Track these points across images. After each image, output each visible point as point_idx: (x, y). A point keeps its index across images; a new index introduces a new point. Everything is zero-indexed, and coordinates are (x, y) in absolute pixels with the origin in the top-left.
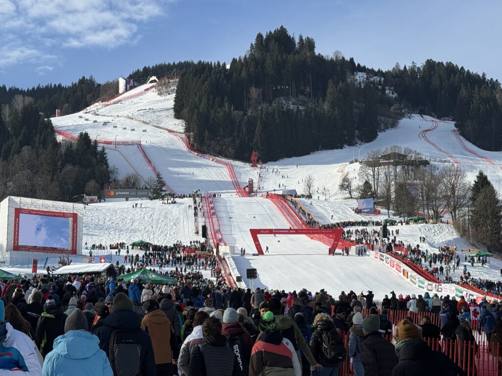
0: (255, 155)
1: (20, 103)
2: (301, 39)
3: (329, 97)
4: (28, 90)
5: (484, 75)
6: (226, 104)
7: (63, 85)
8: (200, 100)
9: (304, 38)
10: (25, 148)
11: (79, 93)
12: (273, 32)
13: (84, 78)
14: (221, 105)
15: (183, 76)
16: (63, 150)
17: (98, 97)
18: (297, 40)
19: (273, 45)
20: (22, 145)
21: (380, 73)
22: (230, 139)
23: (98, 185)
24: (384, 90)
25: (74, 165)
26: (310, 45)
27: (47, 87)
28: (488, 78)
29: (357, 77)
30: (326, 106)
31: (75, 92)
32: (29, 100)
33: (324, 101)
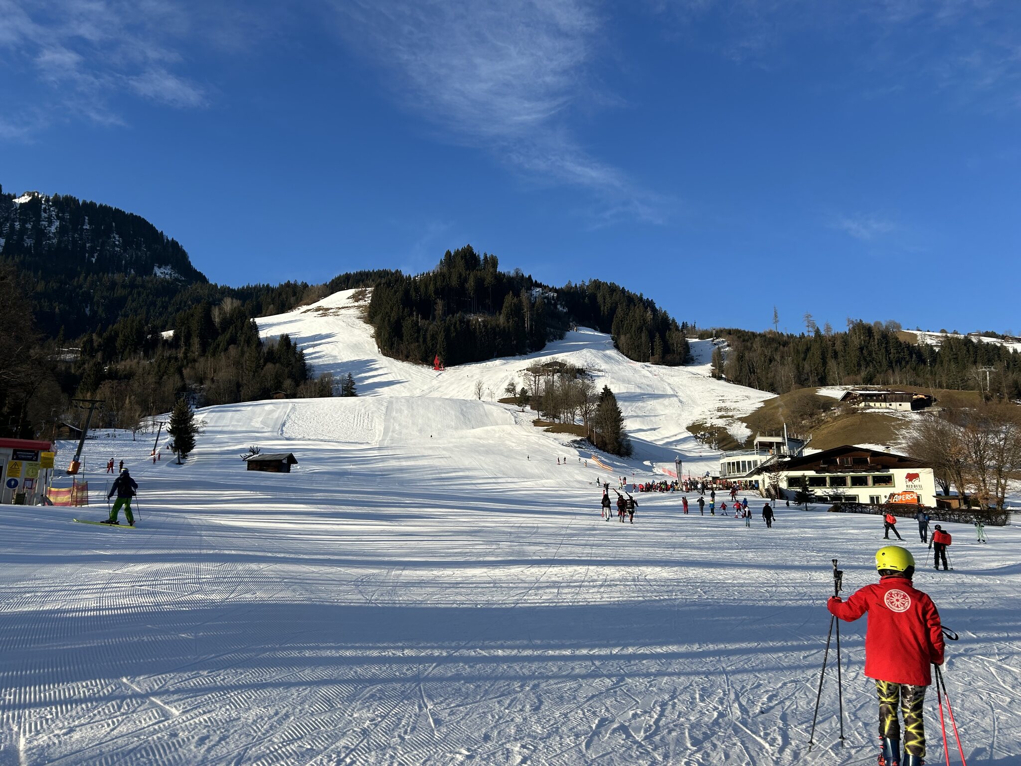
0: (437, 360)
1: (228, 305)
2: (486, 255)
3: (504, 310)
4: (238, 289)
5: (641, 295)
6: (415, 313)
7: (271, 285)
8: (392, 309)
9: (488, 256)
10: (231, 347)
11: (284, 296)
12: (460, 250)
13: (289, 281)
14: (411, 314)
15: (377, 287)
16: (265, 350)
17: (301, 300)
18: (482, 258)
19: (461, 263)
20: (229, 344)
21: (554, 290)
22: (417, 344)
23: (293, 383)
24: (555, 305)
25: (274, 363)
26: (493, 262)
27: (256, 287)
28: (645, 298)
29: (534, 292)
30: (502, 319)
31: (280, 294)
32: (237, 303)
33: (500, 313)
